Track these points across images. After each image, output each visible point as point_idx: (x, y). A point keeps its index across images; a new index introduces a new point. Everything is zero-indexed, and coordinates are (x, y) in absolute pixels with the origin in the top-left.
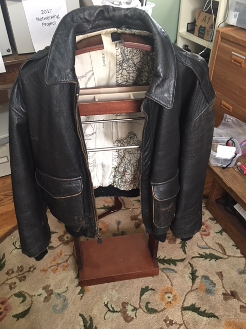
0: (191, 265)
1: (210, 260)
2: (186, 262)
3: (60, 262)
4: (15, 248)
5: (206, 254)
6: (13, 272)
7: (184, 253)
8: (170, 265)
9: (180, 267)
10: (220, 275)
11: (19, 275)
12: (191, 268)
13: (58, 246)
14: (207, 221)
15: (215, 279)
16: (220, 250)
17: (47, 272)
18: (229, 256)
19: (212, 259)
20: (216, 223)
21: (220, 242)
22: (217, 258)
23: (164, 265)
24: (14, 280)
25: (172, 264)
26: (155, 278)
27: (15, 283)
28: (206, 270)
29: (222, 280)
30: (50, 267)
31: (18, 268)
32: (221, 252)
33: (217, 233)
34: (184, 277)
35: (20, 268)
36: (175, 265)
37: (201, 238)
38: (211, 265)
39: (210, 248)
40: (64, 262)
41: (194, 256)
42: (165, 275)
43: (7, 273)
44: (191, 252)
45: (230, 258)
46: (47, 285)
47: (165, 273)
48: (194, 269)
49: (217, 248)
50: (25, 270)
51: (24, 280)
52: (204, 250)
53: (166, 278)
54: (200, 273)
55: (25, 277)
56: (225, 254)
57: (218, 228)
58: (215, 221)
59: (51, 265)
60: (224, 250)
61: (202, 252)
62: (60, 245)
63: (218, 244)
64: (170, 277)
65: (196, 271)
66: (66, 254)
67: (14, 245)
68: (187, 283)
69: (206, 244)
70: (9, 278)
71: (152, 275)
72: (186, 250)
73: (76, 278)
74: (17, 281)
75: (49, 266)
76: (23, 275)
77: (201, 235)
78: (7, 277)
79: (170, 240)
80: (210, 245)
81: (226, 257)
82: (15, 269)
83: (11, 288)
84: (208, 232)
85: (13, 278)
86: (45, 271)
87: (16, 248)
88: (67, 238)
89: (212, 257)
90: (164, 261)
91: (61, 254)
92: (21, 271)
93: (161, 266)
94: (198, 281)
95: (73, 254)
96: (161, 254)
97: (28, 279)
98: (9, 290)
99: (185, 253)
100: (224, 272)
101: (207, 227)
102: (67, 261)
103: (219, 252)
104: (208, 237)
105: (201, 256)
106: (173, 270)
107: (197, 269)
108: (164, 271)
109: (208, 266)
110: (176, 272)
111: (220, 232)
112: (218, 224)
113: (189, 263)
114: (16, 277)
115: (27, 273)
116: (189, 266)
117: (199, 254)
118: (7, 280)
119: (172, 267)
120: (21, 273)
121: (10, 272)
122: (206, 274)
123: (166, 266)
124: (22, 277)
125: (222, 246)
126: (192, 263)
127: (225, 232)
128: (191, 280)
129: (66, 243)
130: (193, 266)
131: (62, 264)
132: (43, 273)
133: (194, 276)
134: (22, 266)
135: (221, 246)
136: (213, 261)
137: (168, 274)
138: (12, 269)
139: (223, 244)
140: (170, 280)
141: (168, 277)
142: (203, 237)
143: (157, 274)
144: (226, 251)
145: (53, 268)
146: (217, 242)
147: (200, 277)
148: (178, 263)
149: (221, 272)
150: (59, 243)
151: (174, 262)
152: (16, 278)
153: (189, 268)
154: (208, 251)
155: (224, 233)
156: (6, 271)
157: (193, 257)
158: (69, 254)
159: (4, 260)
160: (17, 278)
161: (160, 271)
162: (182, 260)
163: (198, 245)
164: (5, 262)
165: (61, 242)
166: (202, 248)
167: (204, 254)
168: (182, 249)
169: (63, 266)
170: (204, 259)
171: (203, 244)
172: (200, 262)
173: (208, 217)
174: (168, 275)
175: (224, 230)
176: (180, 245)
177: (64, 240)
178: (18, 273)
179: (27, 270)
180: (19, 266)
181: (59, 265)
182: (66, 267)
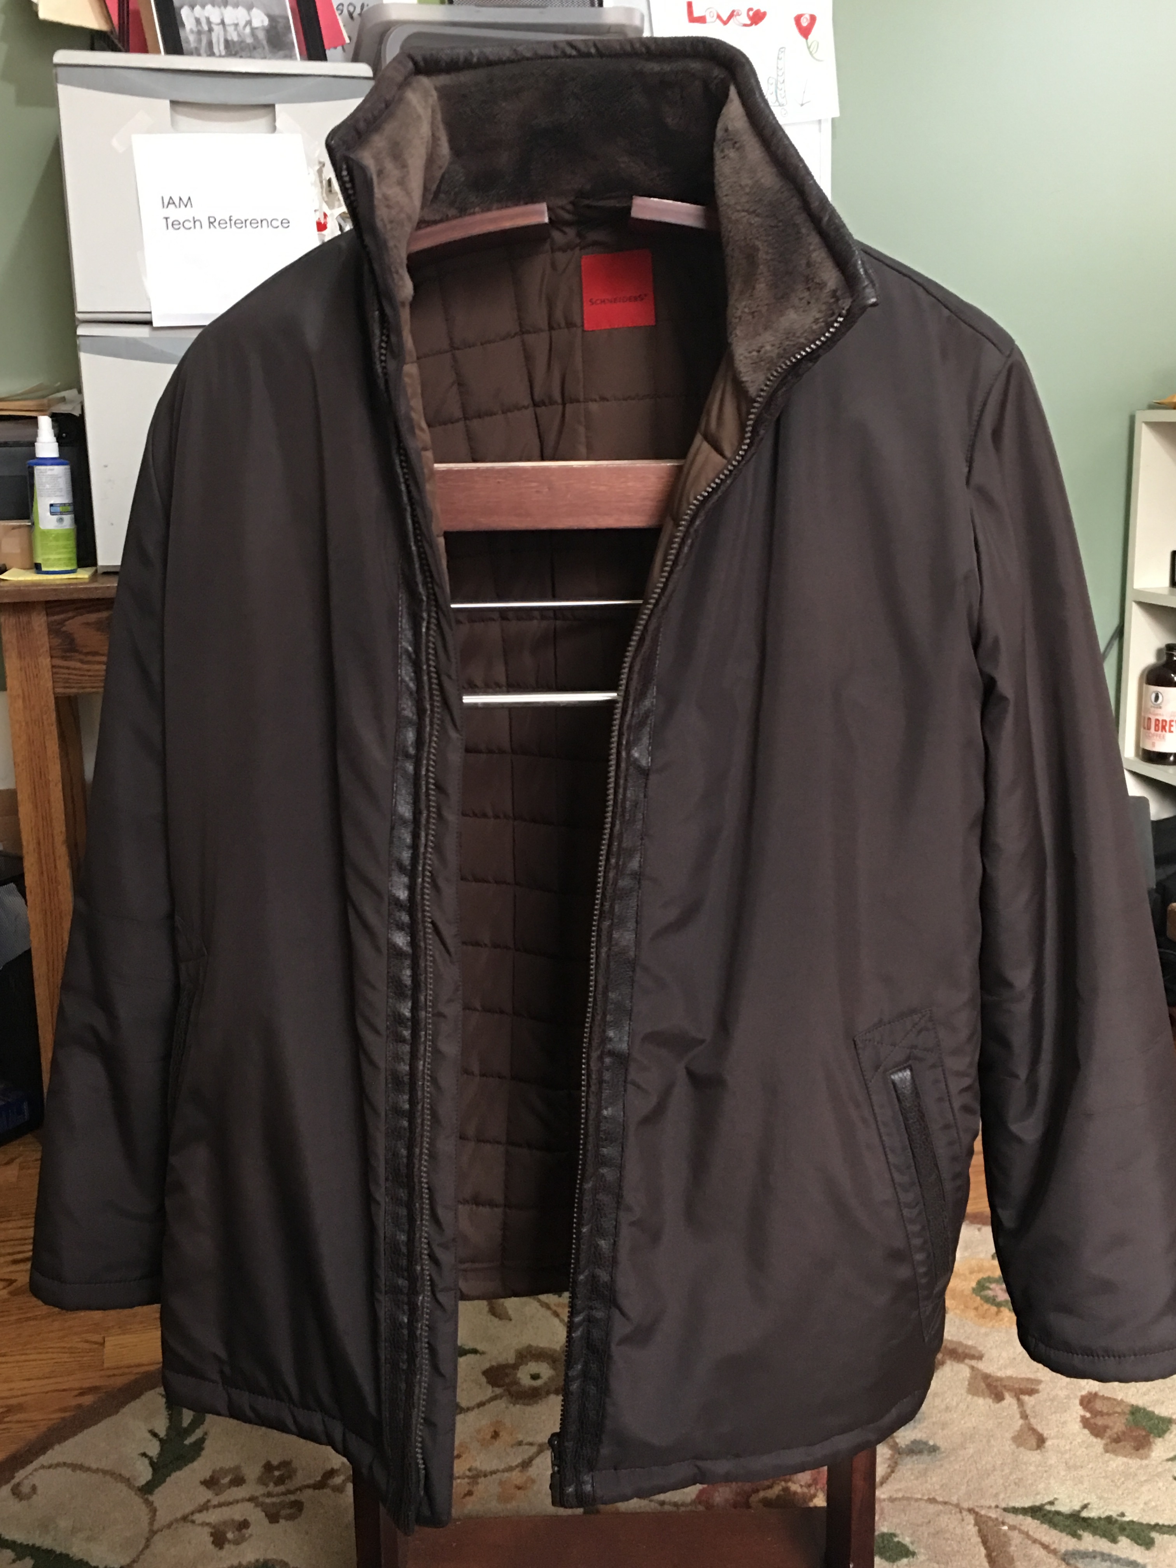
3: (487, 1467)
6: (238, 1481)
8: (1114, 1541)
11: (269, 1495)
13: (482, 1404)
24: (237, 1513)
25: (1125, 1541)
27: (244, 1525)
31: (269, 1467)
35: (278, 1468)
36: (1148, 1544)
40: (508, 1469)
43: (210, 1483)
50: (299, 1479)
51: (290, 1518)
55: (298, 1506)
62: (493, 1399)
66: (520, 1437)
70: (216, 1500)
74: (256, 1516)
76: (292, 1498)
78: (205, 1495)
79: (1116, 1441)
82: (253, 1470)
83: (219, 1539)
85: (235, 1502)
88: (535, 1377)
90: (1078, 1523)
91: (496, 1435)
92: (280, 1481)
93: (1060, 1540)
97: (309, 1514)
98: (211, 1547)
102: (526, 1464)
114: (251, 1499)
115: (310, 1492)
118: (204, 1507)
119: (1127, 1549)
120: (281, 1488)
121: (225, 1480)
123: (1093, 1542)
124: (283, 1505)
129: (525, 1397)
131: (499, 1476)
134: (286, 1464)
138: (236, 1470)
148: (1162, 1539)
150: (490, 1391)
151: (1139, 1533)
152: (250, 1506)
156: (207, 1475)
158: (542, 1438)
159: (198, 1433)
160: (259, 1505)
164: (202, 1440)
165: (498, 1391)
169: (501, 1484)
177: (516, 1382)
178: (267, 1485)
179: (311, 1482)
180: (275, 1463)
181: (481, 1480)
182: (519, 1488)
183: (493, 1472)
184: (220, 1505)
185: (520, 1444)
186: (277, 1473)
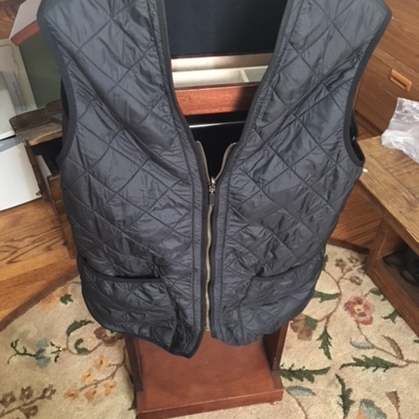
0: (341, 381)
1: (374, 371)
2: (332, 374)
3: (100, 379)
4: (15, 352)
5: (366, 358)
6: (13, 400)
7: (326, 358)
8: (302, 380)
9: (320, 383)
10: (394, 397)
11: (25, 405)
12: (340, 386)
13: (95, 348)
14: (366, 295)
15: (385, 405)
16: (392, 351)
17: (76, 399)
18: (409, 362)
19: (378, 367)
20: (383, 300)
21: (391, 336)
22: (387, 366)
23: (291, 380)
24: (15, 415)
25: (305, 380)
26: (277, 405)
28: (369, 389)
29: (397, 407)
30: (82, 389)
31: (23, 391)
32: (395, 354)
33: (385, 318)
34: (329, 404)
35: (26, 390)
36: (312, 380)
37: (357, 329)
38: (377, 380)
39: (373, 347)
40: (107, 378)
41: (347, 362)
42: (293, 400)
43: (3, 402)
44: (339, 355)
45: (410, 365)
47: (293, 396)
48: (347, 388)
49: (387, 346)
50: (36, 395)
51: (34, 414)
52: (362, 352)
53: (297, 405)
54: (356, 396)
55: (35, 408)
56: (402, 358)
57: (388, 308)
58: (382, 297)
59: (84, 385)
60: (399, 350)
61: (359, 354)
62: (99, 345)
63: (388, 339)
64: (303, 404)
65: (350, 390)
66: (110, 362)
67: (14, 348)
68: (335, 413)
69: (367, 340)
70: (6, 410)
71: (271, 400)
72: (331, 351)
73: (130, 409)
74: (21, 416)
75: (80, 386)
76: (33, 405)
77: (357, 322)
78: (2, 408)
80: (374, 341)
81: (404, 363)
82: (18, 394)
84: (368, 317)
85: (13, 410)
86: (72, 396)
87: (18, 353)
88: (112, 332)
89: (377, 363)
90: (291, 374)
91: (101, 363)
92: (28, 397)
93: (286, 382)
94: (354, 409)
95: (124, 362)
96: (286, 362)
97: (42, 411)
99: (329, 358)
100: (401, 392)
101: (366, 307)
102: (113, 375)
103: (391, 354)
104: (369, 326)
105: (359, 363)
106: (309, 390)
107: (352, 387)
108: (293, 392)
109: (371, 381)
110: (314, 394)
111: (391, 317)
112: (387, 302)
113: (338, 377)
114: (19, 408)
115: (39, 401)
116: (337, 381)
117: (355, 359)
118: (2, 415)
119: (306, 384)
120: (29, 401)
121: (8, 400)
122: (369, 396)
123: (296, 382)
124: (30, 409)
125: (396, 344)
126: (342, 376)
127: (401, 316)
128: (341, 409)
129: (110, 342)
130: (345, 381)
131: (104, 382)
132: (69, 400)
133: (346, 402)
134: (29, 388)
135: (393, 343)
136: (380, 371)
137: (300, 398)
138: (11, 394)
139: (397, 340)
140: (303, 409)
141: (299, 404)
142: (362, 326)
143: (279, 398)
144: (403, 352)
145: (86, 390)
146: (386, 335)
147: (358, 403)
148: (317, 377)
149: (395, 393)
150: (98, 341)
151: (309, 375)
152: (18, 411)
153: (337, 386)
154: (370, 354)
155: (398, 319)
156: (1, 397)
157: (343, 366)
158: (117, 362)
160: (22, 410)
161: (285, 393)
162: (324, 371)
163: (351, 343)
165: (100, 341)
166: (359, 347)
167: (363, 359)
168: (322, 351)
169: (105, 385)
170: (363, 368)
171: (361, 340)
172: (357, 375)
173: (368, 289)
174: (300, 400)
175: (399, 312)
176: (320, 343)
177: (106, 336)
178: (23, 400)
179: (39, 396)
180: (25, 388)
181: (99, 385)
182: (111, 387)
183: (102, 381)
184: (8, 413)
185: (110, 365)
186: (26, 393)
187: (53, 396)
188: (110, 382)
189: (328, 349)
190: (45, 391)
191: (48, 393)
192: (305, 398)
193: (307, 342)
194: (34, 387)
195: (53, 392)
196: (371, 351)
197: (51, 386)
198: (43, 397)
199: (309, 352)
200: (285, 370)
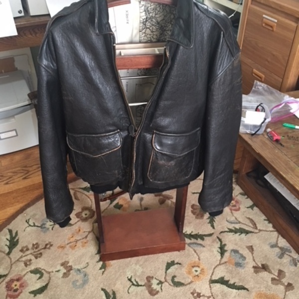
0: (220, 240)
1: (240, 235)
2: (215, 236)
3: (78, 239)
4: (28, 225)
5: (235, 228)
6: (28, 249)
7: (211, 228)
8: (197, 239)
9: (208, 240)
10: (251, 249)
11: (35, 252)
12: (219, 243)
13: (76, 223)
14: (237, 196)
15: (246, 252)
16: (251, 225)
17: (65, 249)
18: (260, 230)
19: (242, 233)
20: (247, 198)
21: (251, 217)
22: (247, 232)
23: (190, 239)
24: (29, 257)
25: (199, 239)
26: (182, 252)
27: (30, 260)
28: (236, 244)
29: (252, 254)
30: (68, 244)
31: (33, 245)
32: (252, 226)
33: (248, 208)
34: (213, 251)
36: (203, 239)
37: (230, 214)
38: (241, 240)
39: (240, 222)
40: (83, 239)
41: (223, 230)
42: (191, 250)
43: (22, 251)
44: (219, 226)
45: (261, 232)
46: (66, 262)
47: (192, 248)
48: (223, 244)
49: (248, 222)
50: (41, 247)
51: (40, 257)
52: (233, 225)
53: (193, 252)
54: (229, 247)
55: (41, 254)
56: (256, 228)
57: (250, 202)
58: (246, 196)
59: (69, 242)
60: (255, 224)
61: (231, 226)
62: (78, 221)
63: (249, 218)
64: (197, 252)
65: (225, 245)
66: (84, 230)
67: (28, 223)
68: (216, 256)
69: (236, 219)
70: (24, 255)
71: (179, 250)
72: (215, 224)
73: (96, 254)
74: (33, 258)
75: (67, 242)
76: (39, 252)
77: (231, 210)
78: (21, 254)
79: (198, 215)
80: (240, 220)
81: (257, 231)
82: (30, 246)
83: (26, 265)
84: (238, 207)
85: (28, 255)
86: (63, 247)
87: (30, 225)
88: (86, 215)
89: (242, 231)
90: (191, 236)
91: (79, 230)
92: (36, 248)
93: (187, 241)
94: (227, 255)
95: (93, 231)
96: (187, 229)
97: (44, 256)
98: (25, 267)
99: (214, 228)
100: (255, 246)
101: (237, 202)
102: (86, 237)
103: (250, 226)
104: (238, 212)
105: (231, 231)
106: (201, 245)
107: (226, 243)
108: (191, 246)
109: (238, 240)
110: (204, 247)
111: (252, 207)
112: (249, 199)
113: (218, 238)
114: (31, 254)
115: (43, 250)
116: (218, 240)
117: (229, 229)
118: (21, 257)
119: (199, 241)
120: (37, 250)
121: (25, 249)
122: (236, 248)
123: (193, 240)
124: (38, 254)
125: (253, 221)
126: (220, 237)
127: (257, 207)
128: (219, 254)
129: (85, 220)
130: (222, 240)
131: (81, 241)
132: (60, 250)
133: (222, 251)
134: (37, 244)
135: (251, 221)
136: (243, 235)
137: (196, 248)
138: (27, 246)
139: (254, 219)
140: (197, 254)
141: (195, 252)
142: (233, 212)
143: (183, 249)
144: (257, 225)
145: (71, 244)
146: (248, 217)
147: (229, 251)
148: (205, 238)
149: (252, 246)
150: (77, 219)
151: (202, 237)
152: (31, 255)
153: (217, 243)
154: (238, 226)
155: (255, 208)
156: (20, 248)
157: (222, 232)
158: (89, 230)
159: (17, 238)
160: (33, 255)
161: (186, 246)
162: (210, 235)
163: (227, 221)
164: (18, 240)
165: (79, 219)
166: (231, 223)
167: (233, 229)
168: (210, 225)
169: (82, 242)
170: (233, 233)
171: (233, 219)
172: (230, 237)
173: (238, 192)
174: (196, 250)
175: (255, 204)
176: (208, 221)
177: (82, 217)
178: (33, 249)
179: (43, 247)
180: (35, 243)
181: (78, 242)
182: (85, 243)
183: (80, 240)
184: (24, 256)
185: (85, 232)
186: (35, 246)
187: (51, 248)
188: (85, 240)
189: (213, 224)
190: (47, 245)
191: (48, 246)
192: (198, 249)
193: (201, 220)
194: (40, 243)
195: (51, 245)
196: (239, 225)
197: (50, 243)
198: (45, 248)
199: (202, 225)
200: (187, 234)
